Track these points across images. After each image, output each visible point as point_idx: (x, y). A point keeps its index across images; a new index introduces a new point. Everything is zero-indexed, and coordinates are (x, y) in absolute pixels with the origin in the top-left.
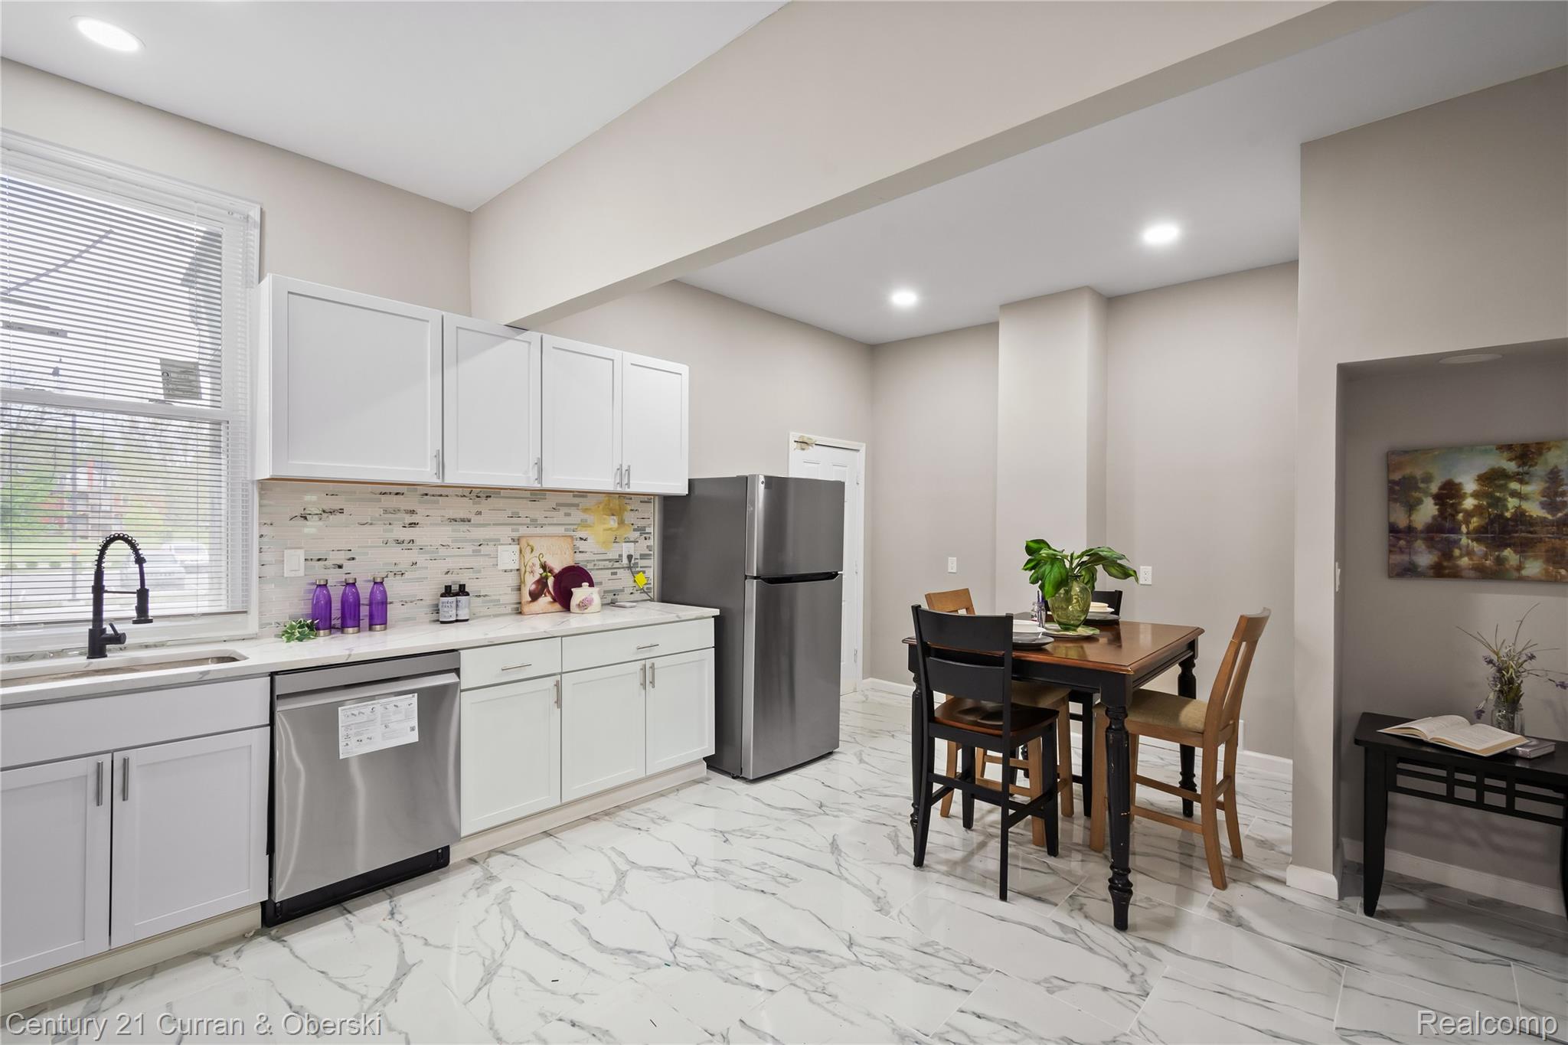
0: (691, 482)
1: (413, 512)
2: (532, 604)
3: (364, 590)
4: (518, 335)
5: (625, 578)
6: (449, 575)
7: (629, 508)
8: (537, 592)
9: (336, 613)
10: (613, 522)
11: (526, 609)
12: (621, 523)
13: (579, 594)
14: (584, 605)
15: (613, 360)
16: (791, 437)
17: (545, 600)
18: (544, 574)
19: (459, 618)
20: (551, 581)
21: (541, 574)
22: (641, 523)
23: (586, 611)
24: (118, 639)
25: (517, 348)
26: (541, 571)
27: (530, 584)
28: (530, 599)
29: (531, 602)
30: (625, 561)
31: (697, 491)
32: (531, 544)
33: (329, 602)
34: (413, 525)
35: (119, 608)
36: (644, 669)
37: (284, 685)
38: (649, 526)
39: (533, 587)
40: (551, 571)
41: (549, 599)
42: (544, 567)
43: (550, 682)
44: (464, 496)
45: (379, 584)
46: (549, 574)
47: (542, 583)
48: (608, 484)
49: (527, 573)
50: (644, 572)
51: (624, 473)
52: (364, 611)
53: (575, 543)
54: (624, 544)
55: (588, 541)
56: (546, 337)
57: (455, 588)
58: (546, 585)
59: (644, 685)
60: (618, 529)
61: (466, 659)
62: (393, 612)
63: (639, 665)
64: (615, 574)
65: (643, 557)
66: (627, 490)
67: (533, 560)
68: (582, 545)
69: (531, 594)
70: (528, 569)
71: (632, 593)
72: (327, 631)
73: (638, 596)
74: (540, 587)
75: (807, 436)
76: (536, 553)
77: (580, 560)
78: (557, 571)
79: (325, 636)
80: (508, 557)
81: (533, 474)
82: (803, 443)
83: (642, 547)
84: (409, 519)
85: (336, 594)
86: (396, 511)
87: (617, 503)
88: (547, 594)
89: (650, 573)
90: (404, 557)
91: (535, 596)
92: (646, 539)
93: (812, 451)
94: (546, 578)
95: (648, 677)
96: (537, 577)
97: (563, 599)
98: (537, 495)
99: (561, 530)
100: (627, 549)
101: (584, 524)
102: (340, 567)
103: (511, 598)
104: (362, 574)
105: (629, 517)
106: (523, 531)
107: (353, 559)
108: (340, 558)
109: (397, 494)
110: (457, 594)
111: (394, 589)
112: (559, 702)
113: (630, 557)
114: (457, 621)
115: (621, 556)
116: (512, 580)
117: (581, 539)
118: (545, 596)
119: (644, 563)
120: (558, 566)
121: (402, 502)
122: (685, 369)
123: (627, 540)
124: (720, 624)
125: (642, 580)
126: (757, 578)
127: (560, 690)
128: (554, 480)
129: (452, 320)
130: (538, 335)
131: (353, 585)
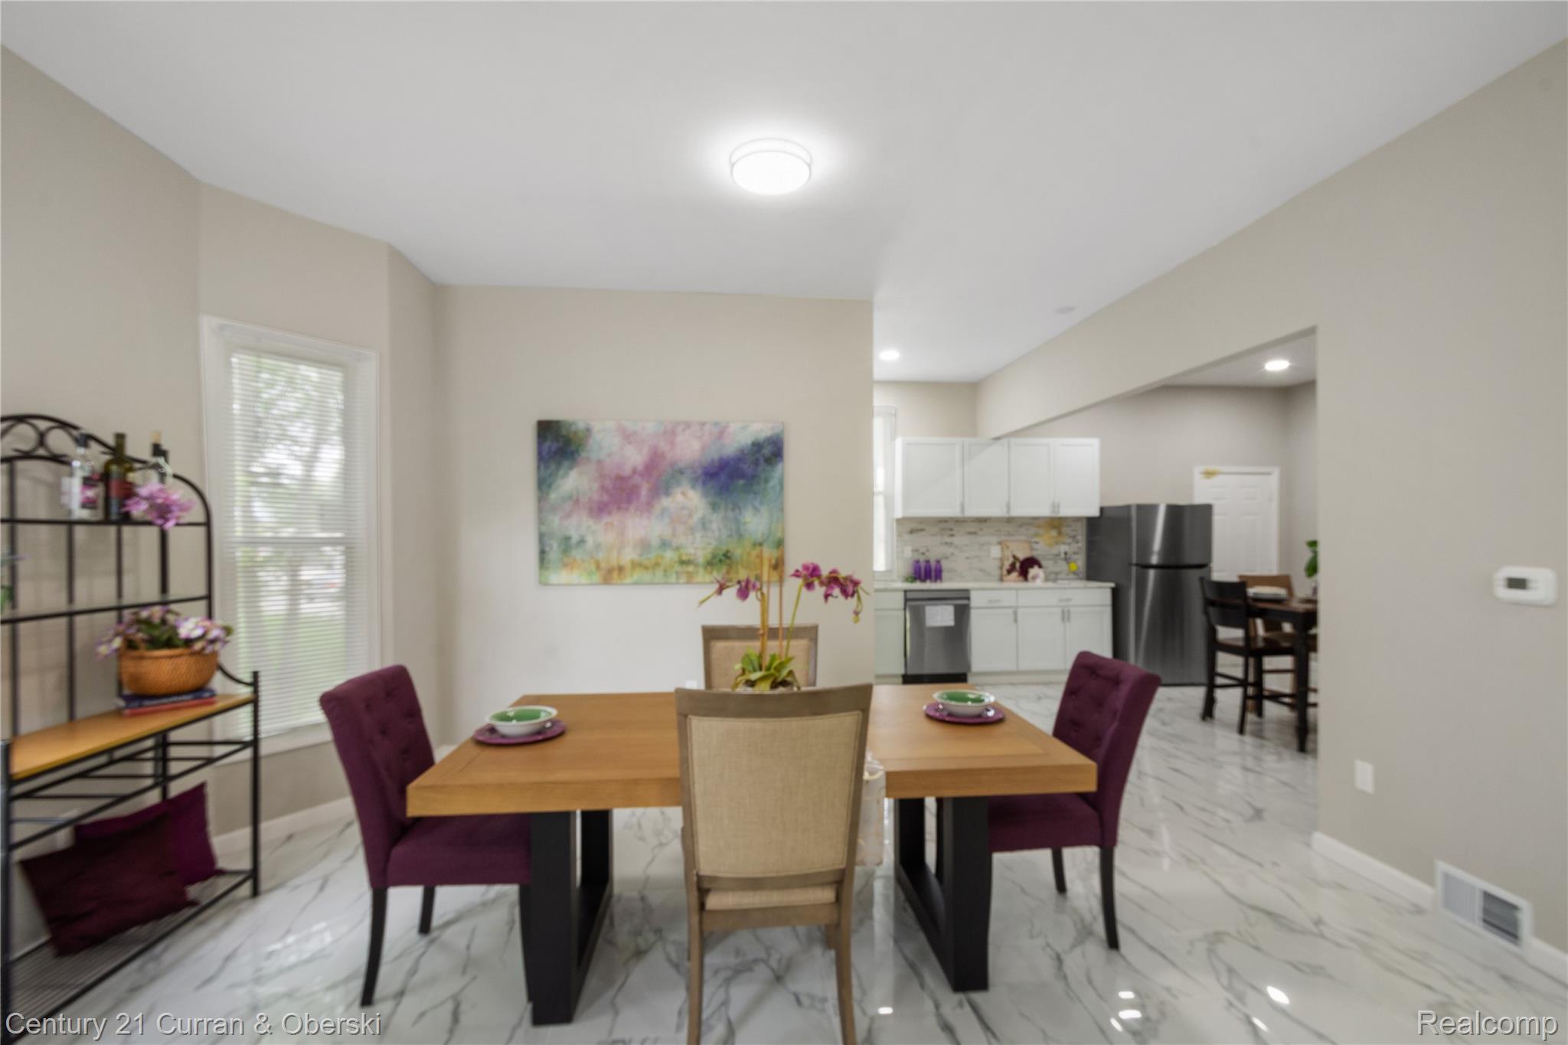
0: (1102, 509)
1: (952, 530)
3: (933, 564)
4: (998, 441)
5: (1062, 566)
6: (968, 559)
7: (1066, 525)
9: (923, 571)
10: (1054, 533)
11: (1005, 578)
12: (1060, 533)
13: (1033, 571)
14: (1034, 578)
16: (1197, 468)
17: (1015, 575)
20: (1018, 565)
22: (1074, 533)
27: (1007, 565)
30: (1063, 555)
31: (1106, 514)
32: (1007, 545)
33: (920, 568)
34: (952, 535)
36: (1063, 612)
37: (910, 595)
38: (1079, 535)
43: (1011, 611)
44: (975, 521)
45: (938, 562)
48: (1046, 512)
50: (1075, 562)
51: (1055, 506)
52: (933, 574)
53: (1032, 544)
54: (1062, 546)
55: (1041, 543)
56: (1012, 440)
59: (1063, 619)
60: (1057, 537)
61: (974, 595)
62: (945, 575)
63: (1061, 609)
64: (1056, 562)
65: (1075, 553)
66: (1058, 515)
67: (1008, 554)
68: (1035, 546)
71: (1068, 574)
72: (920, 579)
73: (1071, 576)
75: (1211, 468)
77: (1035, 554)
79: (919, 581)
80: (996, 552)
81: (1005, 509)
82: (1209, 474)
83: (1075, 547)
84: (949, 533)
85: (923, 565)
86: (945, 529)
87: (1057, 524)
89: (1080, 562)
90: (948, 550)
91: (1009, 572)
92: (1077, 543)
93: (1216, 480)
95: (1066, 616)
98: (1010, 520)
99: (1023, 538)
100: (1063, 548)
101: (1037, 535)
102: (923, 554)
104: (933, 557)
105: (1065, 530)
106: (1003, 538)
107: (928, 551)
108: (922, 550)
109: (945, 522)
111: (945, 564)
112: (1016, 620)
113: (1066, 553)
115: (1060, 552)
116: (997, 563)
117: (1036, 542)
119: (1076, 557)
120: (1022, 556)
121: (947, 525)
122: (1095, 442)
123: (1064, 543)
124: (1116, 593)
125: (1073, 567)
126: (1137, 565)
127: (1015, 613)
128: (1016, 512)
129: (964, 441)
130: (1006, 440)
131: (928, 562)
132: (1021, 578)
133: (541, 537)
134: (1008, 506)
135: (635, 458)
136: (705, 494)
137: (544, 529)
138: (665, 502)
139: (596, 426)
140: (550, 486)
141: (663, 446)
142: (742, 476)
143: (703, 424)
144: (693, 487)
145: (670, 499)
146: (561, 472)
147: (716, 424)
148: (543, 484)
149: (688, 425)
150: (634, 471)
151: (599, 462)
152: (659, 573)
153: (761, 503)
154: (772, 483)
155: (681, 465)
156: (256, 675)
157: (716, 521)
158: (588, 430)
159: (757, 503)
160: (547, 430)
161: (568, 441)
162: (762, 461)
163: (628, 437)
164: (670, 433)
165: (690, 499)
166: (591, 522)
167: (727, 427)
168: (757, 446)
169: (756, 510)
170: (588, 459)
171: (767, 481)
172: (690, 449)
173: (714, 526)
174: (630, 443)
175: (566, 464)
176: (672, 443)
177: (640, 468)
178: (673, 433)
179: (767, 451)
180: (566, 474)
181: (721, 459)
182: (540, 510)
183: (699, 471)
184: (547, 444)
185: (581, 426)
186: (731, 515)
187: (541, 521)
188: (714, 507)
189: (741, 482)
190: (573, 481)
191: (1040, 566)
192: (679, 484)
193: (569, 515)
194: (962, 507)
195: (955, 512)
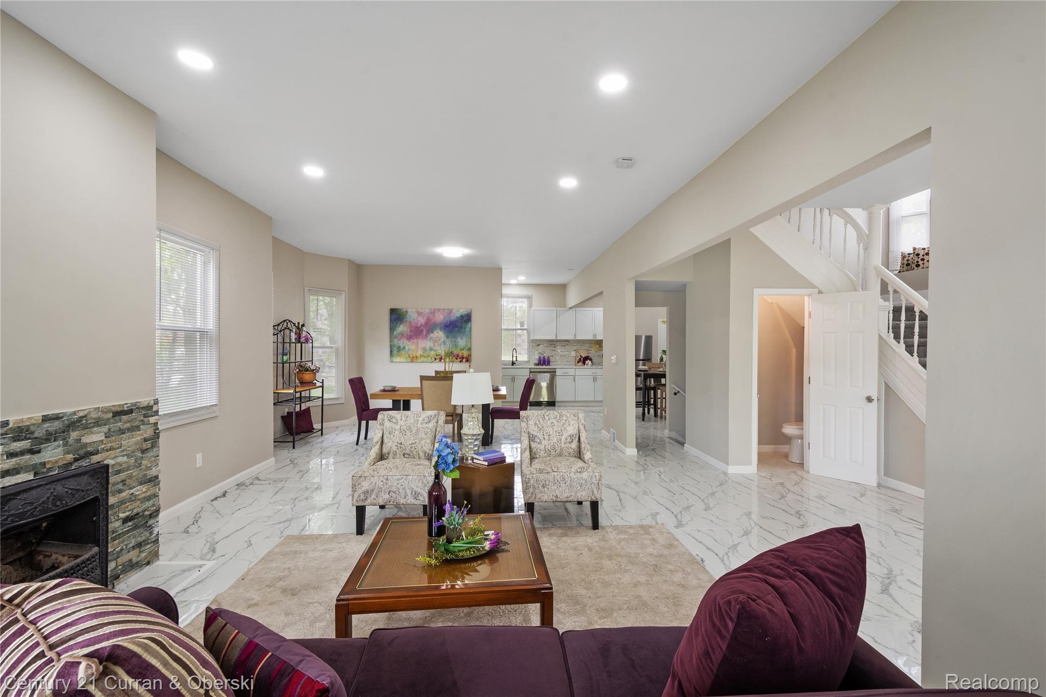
2: (578, 364)
3: (546, 357)
4: (571, 309)
6: (562, 357)
9: (542, 362)
10: (598, 346)
12: (600, 346)
13: (588, 362)
14: (587, 365)
15: (592, 311)
17: (581, 363)
20: (582, 359)
24: (515, 363)
25: (572, 312)
27: (578, 359)
32: (578, 351)
35: (514, 360)
36: (594, 378)
37: (532, 370)
42: (580, 356)
43: (572, 377)
44: (565, 341)
45: (549, 358)
47: (580, 359)
48: (591, 338)
51: (595, 335)
52: (546, 363)
54: (601, 352)
55: (592, 351)
59: (594, 381)
60: (599, 348)
61: (559, 371)
62: (550, 362)
63: (592, 377)
68: (590, 352)
70: (577, 356)
76: (579, 353)
77: (589, 355)
78: (583, 357)
80: (573, 354)
81: (574, 337)
84: (554, 346)
86: (552, 345)
90: (553, 353)
91: (578, 362)
95: (595, 379)
97: (584, 363)
98: (578, 341)
99: (583, 348)
101: (590, 347)
103: (574, 363)
104: (547, 355)
106: (575, 348)
107: (545, 353)
108: (542, 353)
111: (552, 359)
112: (574, 381)
115: (600, 354)
116: (574, 358)
117: (590, 350)
121: (552, 343)
127: (574, 378)
128: (579, 338)
129: (558, 309)
130: (575, 309)
131: (544, 357)
132: (583, 365)
133: (391, 346)
134: (575, 335)
135: (422, 320)
136: (445, 333)
137: (392, 344)
138: (432, 335)
139: (409, 310)
140: (394, 330)
141: (431, 317)
142: (457, 327)
143: (444, 310)
144: (441, 330)
145: (433, 334)
146: (398, 325)
147: (449, 309)
148: (392, 329)
149: (439, 310)
150: (421, 325)
151: (410, 322)
152: (429, 358)
153: (463, 336)
154: (467, 329)
155: (437, 323)
156: (323, 380)
157: (448, 342)
158: (407, 312)
159: (462, 336)
160: (393, 311)
161: (400, 315)
162: (463, 322)
163: (419, 314)
164: (433, 312)
165: (439, 334)
166: (407, 342)
167: (452, 310)
168: (462, 317)
169: (461, 338)
170: (406, 321)
171: (465, 328)
172: (440, 318)
173: (448, 343)
174: (420, 316)
175: (399, 322)
176: (434, 316)
177: (423, 324)
178: (434, 313)
179: (465, 319)
180: (399, 326)
181: (450, 321)
182: (391, 338)
183: (443, 325)
184: (393, 316)
185: (404, 310)
186: (453, 339)
187: (391, 341)
188: (448, 337)
189: (457, 329)
190: (402, 328)
191: (591, 360)
192: (436, 329)
193: (400, 339)
194: (556, 335)
195: (553, 338)
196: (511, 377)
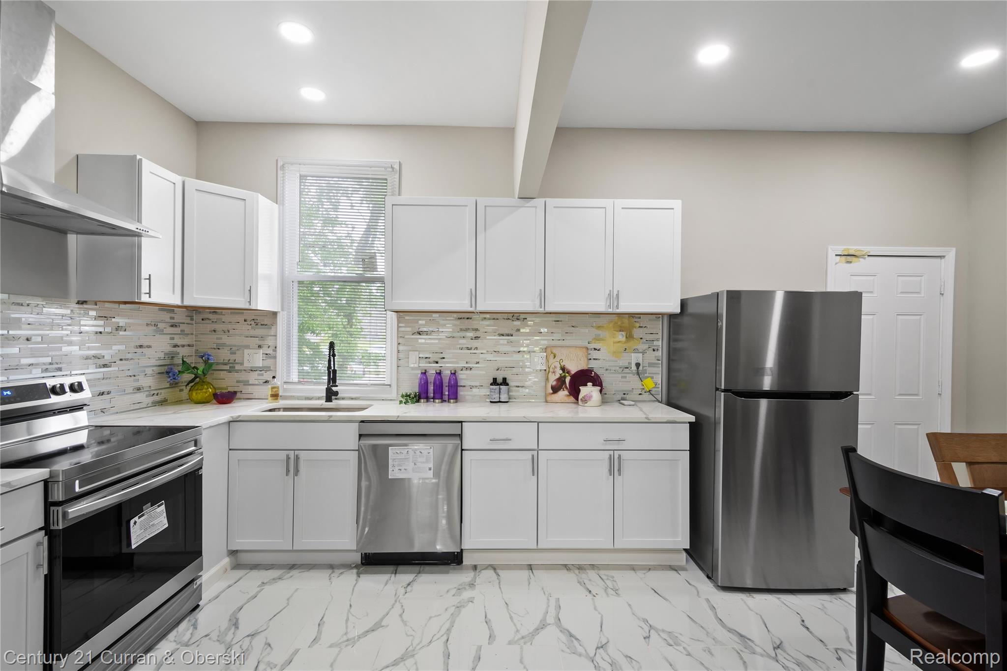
0: (684, 304)
1: (477, 330)
2: (553, 395)
3: (446, 377)
4: (527, 203)
5: (633, 382)
6: (499, 371)
7: (638, 325)
8: (556, 387)
9: (431, 388)
10: (621, 337)
11: (549, 399)
12: (629, 337)
13: (585, 391)
14: (585, 400)
15: (605, 208)
16: (830, 250)
17: (563, 394)
18: (564, 374)
19: (501, 400)
20: (568, 380)
21: (560, 374)
22: (649, 337)
23: (586, 405)
24: (335, 394)
25: (527, 212)
26: (561, 372)
27: (553, 380)
28: (551, 392)
29: (552, 393)
30: (634, 368)
31: (691, 309)
32: (554, 352)
33: (426, 383)
34: (477, 338)
36: (612, 458)
37: (368, 429)
38: (657, 340)
39: (554, 383)
40: (568, 372)
41: (566, 392)
42: (563, 369)
43: (528, 455)
44: (509, 319)
45: (454, 374)
46: (567, 375)
47: (561, 381)
48: (600, 306)
49: (550, 373)
50: (652, 378)
51: (614, 297)
52: (446, 391)
53: (590, 352)
54: (632, 354)
55: (601, 351)
56: (548, 200)
57: (500, 380)
58: (564, 382)
59: (611, 471)
60: (625, 342)
61: (470, 429)
62: (462, 392)
63: (606, 454)
64: (625, 377)
65: (651, 365)
66: (618, 311)
67: (556, 364)
68: (595, 354)
69: (553, 388)
70: (551, 370)
71: (640, 394)
72: (425, 400)
73: (646, 396)
74: (560, 383)
75: (853, 248)
76: (558, 359)
77: (593, 366)
78: (573, 372)
79: (424, 402)
80: (538, 361)
81: (537, 302)
82: (849, 256)
83: (651, 356)
84: (474, 334)
85: (431, 379)
86: (467, 330)
87: (626, 323)
88: (565, 389)
89: (656, 379)
90: (469, 359)
91: (555, 390)
92: (654, 350)
93: (859, 265)
94: (565, 377)
95: (615, 467)
96: (558, 376)
97: (575, 393)
99: (577, 343)
100: (635, 358)
101: (597, 339)
102: (437, 363)
103: (541, 394)
104: (447, 367)
105: (637, 333)
106: (549, 342)
107: (444, 358)
108: (436, 357)
109: (468, 318)
110: (501, 384)
111: (462, 376)
112: (535, 475)
113: (638, 365)
114: (500, 402)
115: (630, 363)
116: (540, 377)
117: (595, 349)
118: (563, 390)
119: (650, 370)
120: (574, 369)
122: (677, 204)
123: (636, 351)
124: (696, 431)
125: (649, 384)
126: (725, 391)
127: (535, 462)
128: (555, 305)
129: (482, 202)
130: (542, 200)
131: (439, 373)
132: (572, 399)
134: (543, 296)
191: (597, 381)
194: (474, 296)
195: (464, 305)
196: (282, 455)
